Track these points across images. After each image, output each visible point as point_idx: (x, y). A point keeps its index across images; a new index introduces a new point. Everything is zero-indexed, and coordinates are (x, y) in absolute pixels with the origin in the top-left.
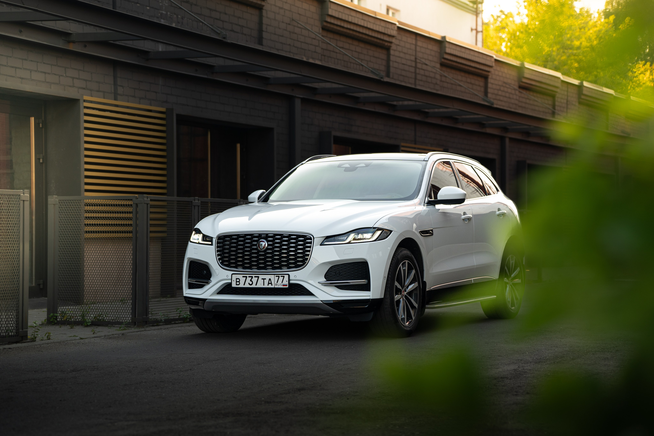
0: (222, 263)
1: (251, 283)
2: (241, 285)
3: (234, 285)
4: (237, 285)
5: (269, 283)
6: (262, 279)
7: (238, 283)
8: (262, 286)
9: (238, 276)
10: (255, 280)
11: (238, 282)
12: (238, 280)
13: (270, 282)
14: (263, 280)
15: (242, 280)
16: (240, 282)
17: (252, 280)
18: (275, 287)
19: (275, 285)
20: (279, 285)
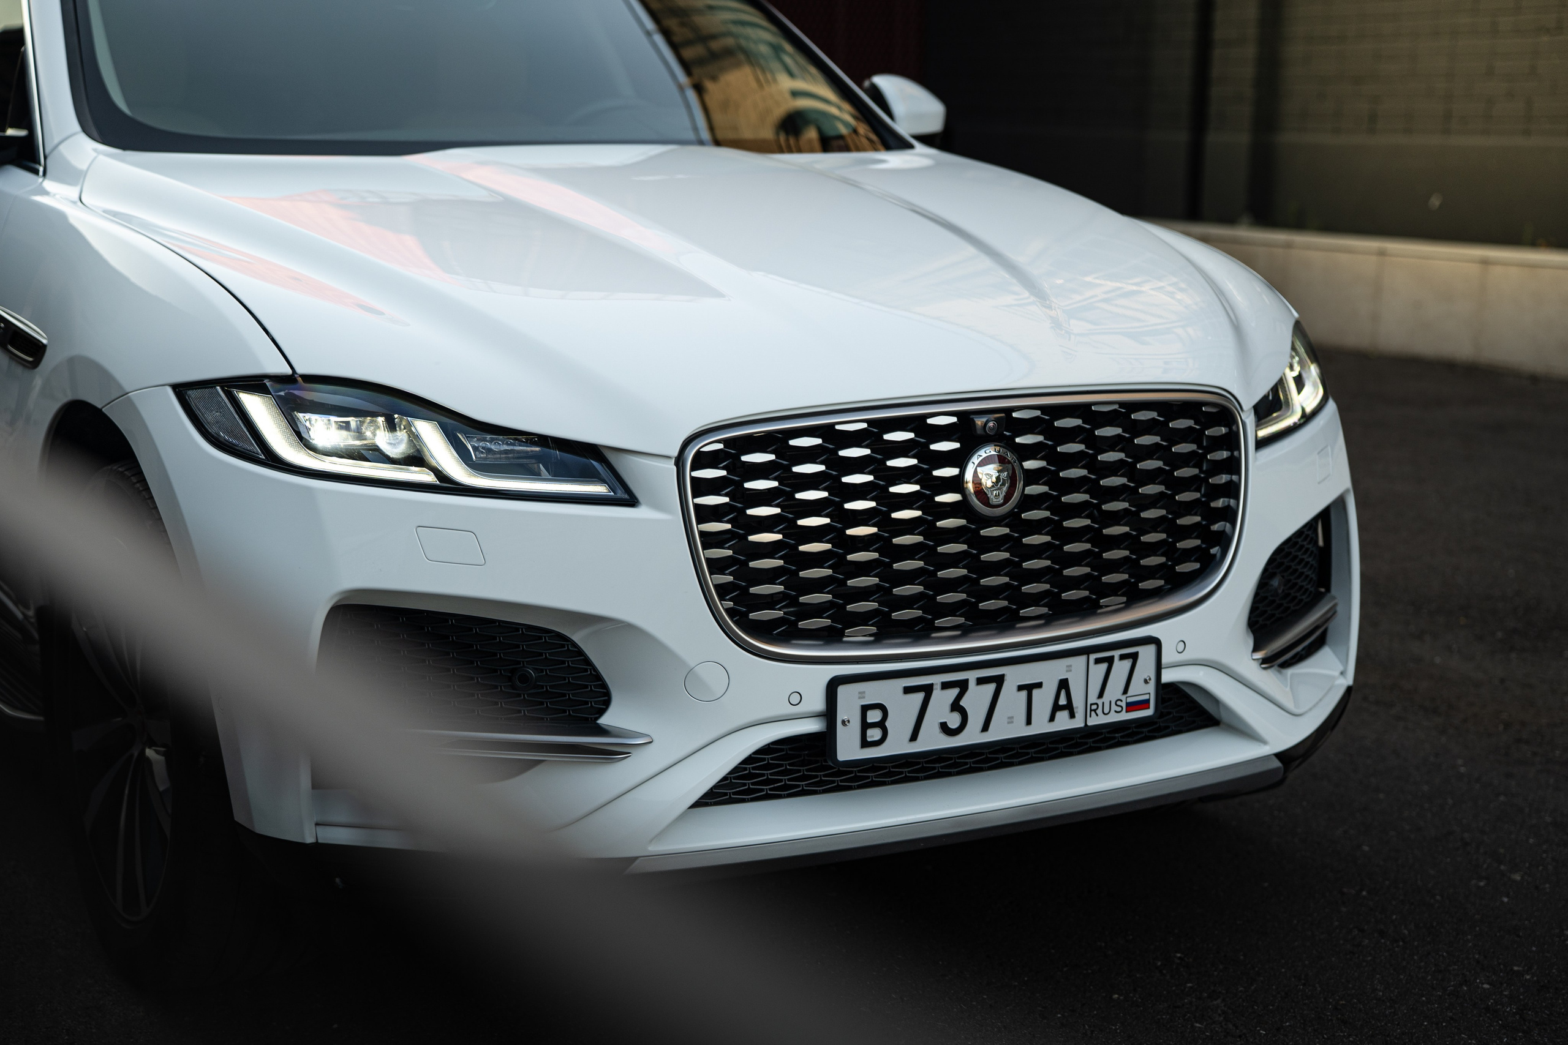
0: (738, 616)
1: (954, 721)
2: (897, 745)
3: (848, 748)
4: (865, 744)
5: (1056, 708)
6: (1021, 688)
8: (1018, 730)
9: (874, 692)
10: (977, 699)
11: (874, 725)
12: (874, 716)
13: (1063, 701)
14: (1024, 693)
15: (903, 710)
16: (887, 724)
17: (962, 703)
18: (1090, 723)
19: (1091, 710)
20: (1106, 710)
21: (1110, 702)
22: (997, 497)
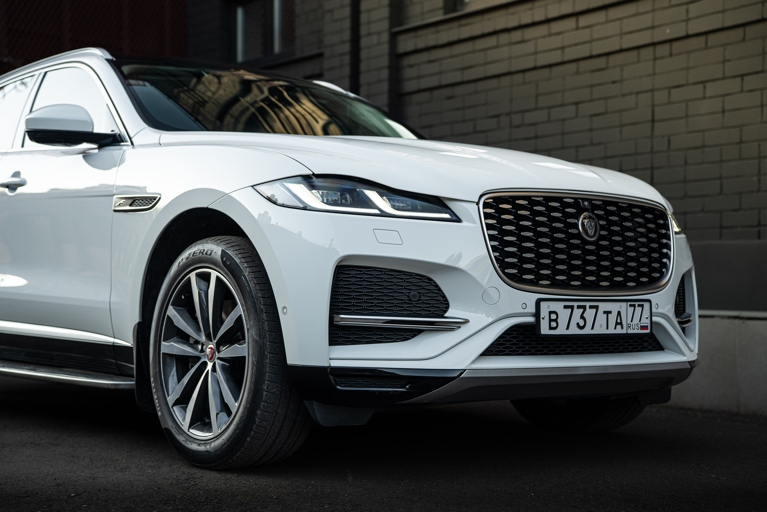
1: (582, 324)
2: (561, 330)
3: (545, 330)
4: (551, 328)
5: (617, 324)
6: (605, 312)
7: (554, 324)
8: (604, 331)
9: (553, 306)
10: (590, 314)
11: (553, 320)
12: (553, 317)
14: (606, 315)
15: (564, 315)
16: (558, 320)
17: (584, 315)
18: (628, 332)
19: (628, 327)
20: (634, 328)
21: (635, 324)
22: (591, 232)
